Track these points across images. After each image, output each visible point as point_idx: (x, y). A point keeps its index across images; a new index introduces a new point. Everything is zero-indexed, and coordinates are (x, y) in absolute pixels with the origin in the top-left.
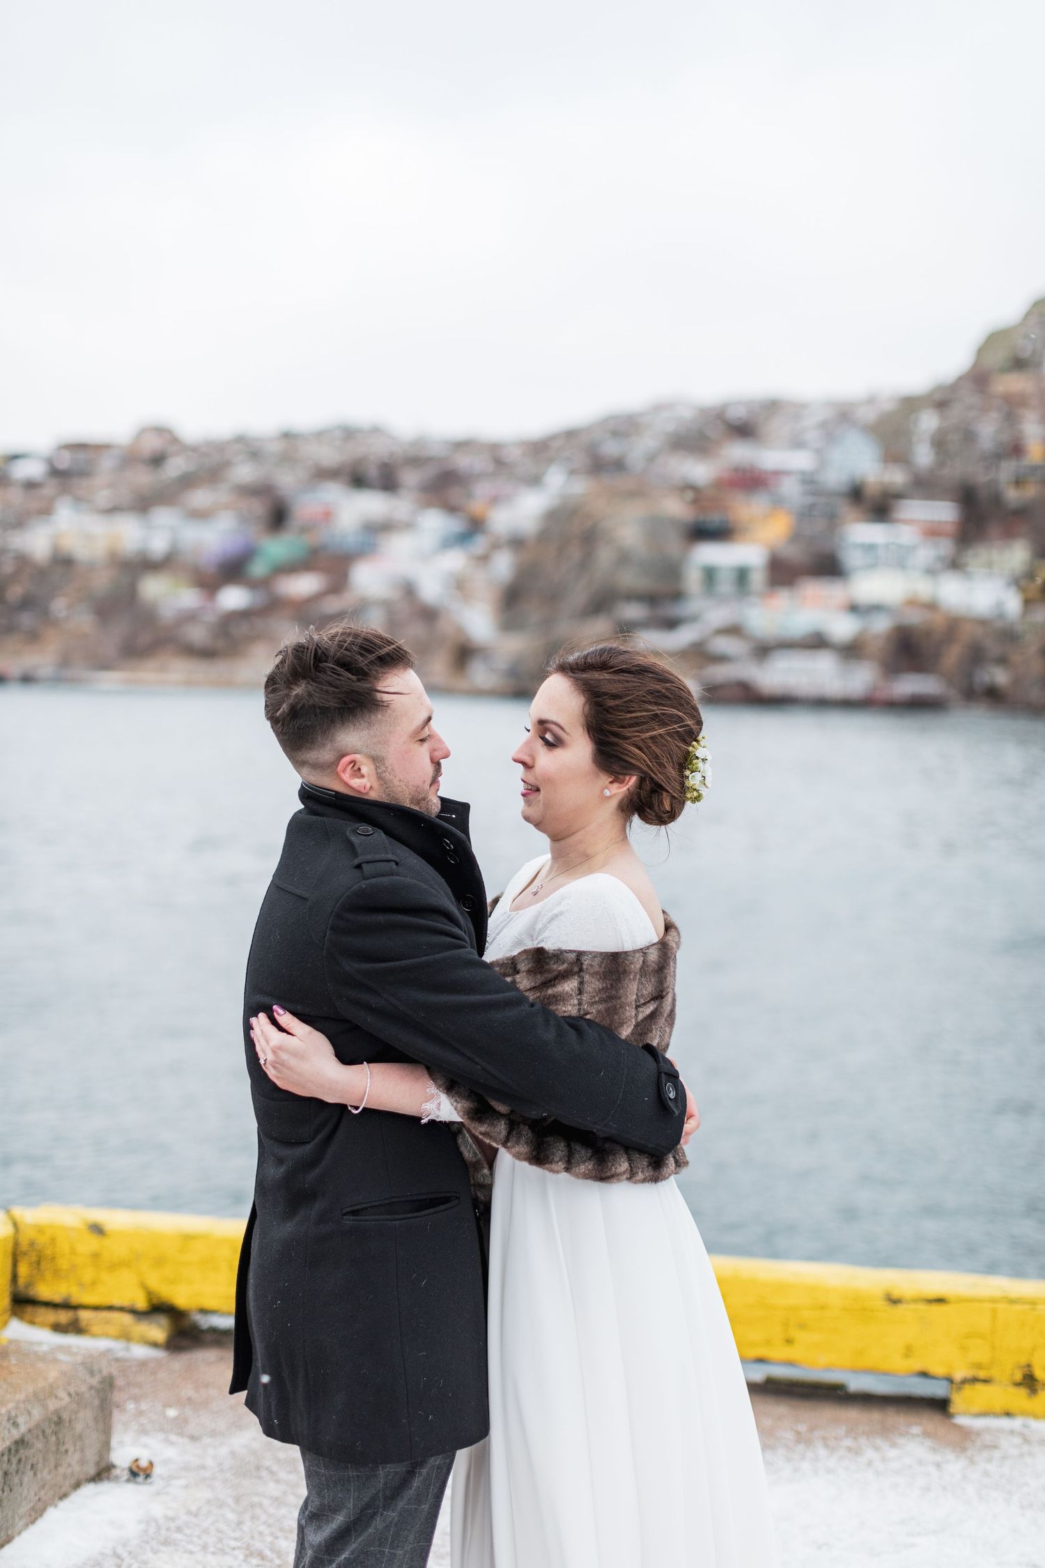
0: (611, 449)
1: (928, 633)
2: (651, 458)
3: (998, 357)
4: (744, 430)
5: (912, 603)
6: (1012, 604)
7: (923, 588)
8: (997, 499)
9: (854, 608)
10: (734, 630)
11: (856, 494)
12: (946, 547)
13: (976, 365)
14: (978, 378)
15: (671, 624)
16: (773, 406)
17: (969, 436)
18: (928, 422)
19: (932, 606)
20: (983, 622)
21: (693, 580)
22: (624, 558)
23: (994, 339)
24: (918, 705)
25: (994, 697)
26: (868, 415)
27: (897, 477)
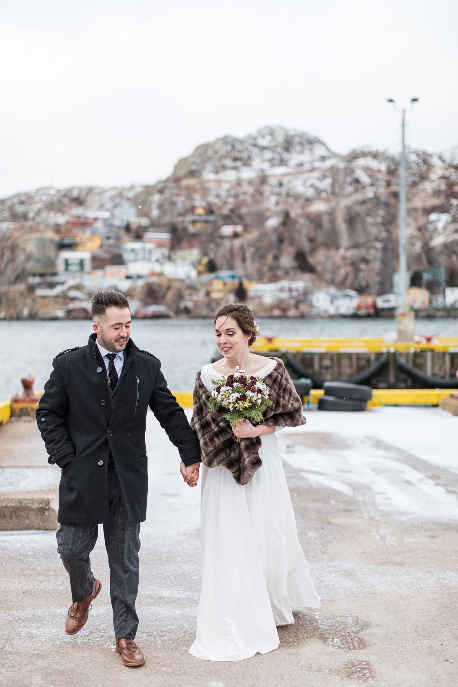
0: (20, 209)
1: (160, 286)
2: (38, 213)
3: (183, 171)
4: (78, 201)
5: (153, 274)
6: (193, 274)
7: (158, 268)
8: (185, 230)
9: (128, 277)
10: (78, 287)
11: (128, 228)
12: (166, 251)
13: (174, 173)
14: (176, 180)
15: (52, 286)
16: (90, 190)
17: (174, 204)
18: (157, 198)
19: (161, 274)
20: (182, 281)
21: (60, 267)
22: (29, 258)
23: (182, 162)
24: (156, 317)
25: (187, 311)
26: (131, 194)
27: (145, 222)
